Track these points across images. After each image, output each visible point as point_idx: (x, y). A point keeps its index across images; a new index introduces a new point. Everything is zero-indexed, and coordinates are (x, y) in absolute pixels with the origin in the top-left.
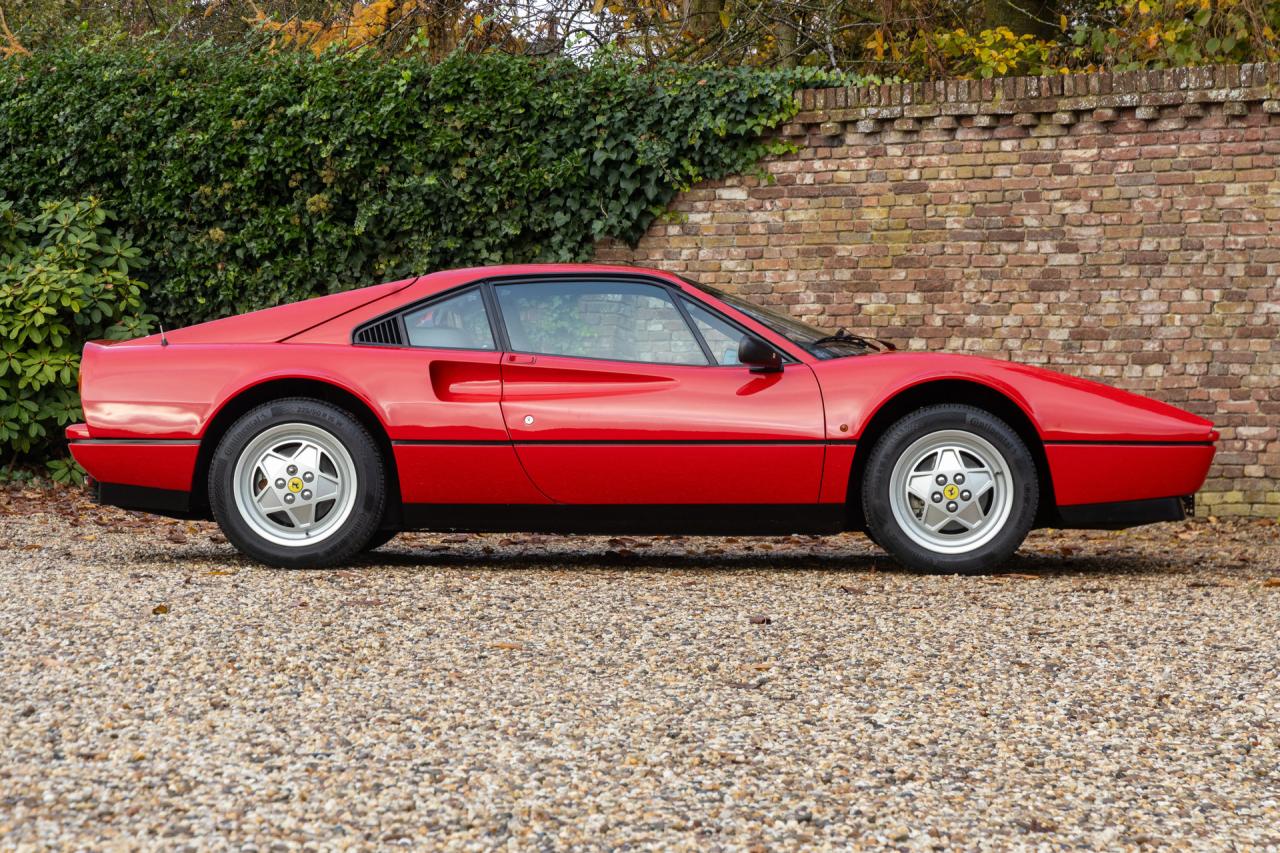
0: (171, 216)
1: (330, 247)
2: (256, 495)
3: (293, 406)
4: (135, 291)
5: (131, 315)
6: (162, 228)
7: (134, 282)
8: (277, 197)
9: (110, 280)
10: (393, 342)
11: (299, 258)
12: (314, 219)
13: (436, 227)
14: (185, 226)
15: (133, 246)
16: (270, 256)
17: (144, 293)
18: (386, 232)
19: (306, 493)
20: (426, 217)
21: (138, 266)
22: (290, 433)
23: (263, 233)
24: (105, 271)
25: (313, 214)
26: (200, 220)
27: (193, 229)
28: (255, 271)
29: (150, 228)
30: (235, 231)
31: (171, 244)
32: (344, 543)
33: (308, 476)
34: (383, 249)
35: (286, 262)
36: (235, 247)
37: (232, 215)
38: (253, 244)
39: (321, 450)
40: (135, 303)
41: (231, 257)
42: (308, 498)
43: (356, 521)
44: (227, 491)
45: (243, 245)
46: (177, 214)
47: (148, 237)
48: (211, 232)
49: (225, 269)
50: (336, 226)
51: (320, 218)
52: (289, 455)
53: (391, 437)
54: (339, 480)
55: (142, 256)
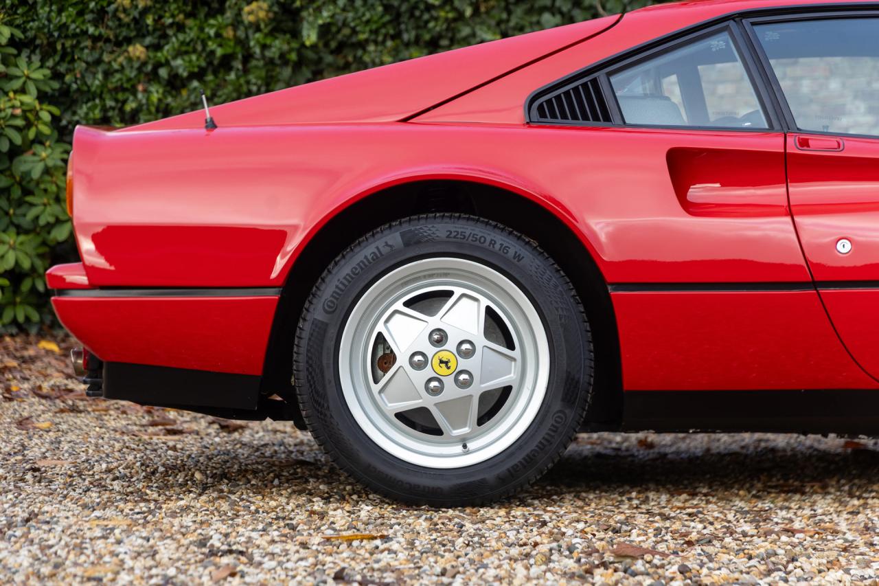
0: (85, 33)
1: (271, 62)
2: (376, 381)
3: (439, 227)
4: (46, 116)
5: (42, 143)
6: (73, 47)
7: (44, 107)
8: (206, 9)
9: (18, 103)
10: (596, 118)
11: (232, 76)
12: (250, 32)
13: (397, 36)
14: (100, 44)
15: (42, 67)
16: (199, 75)
17: (55, 120)
18: (333, 45)
19: (463, 377)
20: (384, 25)
21: (48, 89)
22: (431, 274)
23: (190, 48)
24: (11, 95)
25: (251, 24)
26: (116, 36)
27: (109, 47)
28: (179, 93)
29: (59, 47)
30: (157, 47)
31: (84, 65)
32: (530, 460)
33: (465, 346)
34: (330, 65)
35: (217, 81)
36: (158, 65)
37: (155, 30)
38: (179, 62)
39: (485, 302)
40: (46, 130)
41: (153, 77)
42: (465, 385)
43: (550, 422)
44: (329, 375)
45: (167, 63)
46: (91, 30)
47: (57, 58)
48: (131, 49)
49: (145, 91)
50: (276, 38)
51: (258, 29)
52: (431, 312)
53: (608, 279)
54: (516, 353)
55: (51, 78)
